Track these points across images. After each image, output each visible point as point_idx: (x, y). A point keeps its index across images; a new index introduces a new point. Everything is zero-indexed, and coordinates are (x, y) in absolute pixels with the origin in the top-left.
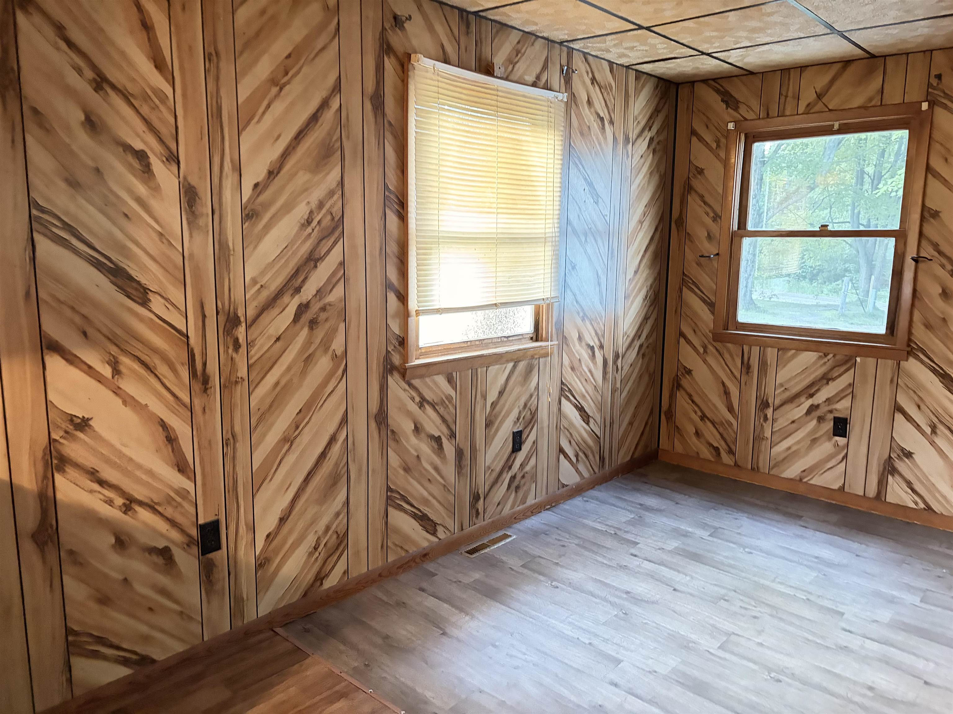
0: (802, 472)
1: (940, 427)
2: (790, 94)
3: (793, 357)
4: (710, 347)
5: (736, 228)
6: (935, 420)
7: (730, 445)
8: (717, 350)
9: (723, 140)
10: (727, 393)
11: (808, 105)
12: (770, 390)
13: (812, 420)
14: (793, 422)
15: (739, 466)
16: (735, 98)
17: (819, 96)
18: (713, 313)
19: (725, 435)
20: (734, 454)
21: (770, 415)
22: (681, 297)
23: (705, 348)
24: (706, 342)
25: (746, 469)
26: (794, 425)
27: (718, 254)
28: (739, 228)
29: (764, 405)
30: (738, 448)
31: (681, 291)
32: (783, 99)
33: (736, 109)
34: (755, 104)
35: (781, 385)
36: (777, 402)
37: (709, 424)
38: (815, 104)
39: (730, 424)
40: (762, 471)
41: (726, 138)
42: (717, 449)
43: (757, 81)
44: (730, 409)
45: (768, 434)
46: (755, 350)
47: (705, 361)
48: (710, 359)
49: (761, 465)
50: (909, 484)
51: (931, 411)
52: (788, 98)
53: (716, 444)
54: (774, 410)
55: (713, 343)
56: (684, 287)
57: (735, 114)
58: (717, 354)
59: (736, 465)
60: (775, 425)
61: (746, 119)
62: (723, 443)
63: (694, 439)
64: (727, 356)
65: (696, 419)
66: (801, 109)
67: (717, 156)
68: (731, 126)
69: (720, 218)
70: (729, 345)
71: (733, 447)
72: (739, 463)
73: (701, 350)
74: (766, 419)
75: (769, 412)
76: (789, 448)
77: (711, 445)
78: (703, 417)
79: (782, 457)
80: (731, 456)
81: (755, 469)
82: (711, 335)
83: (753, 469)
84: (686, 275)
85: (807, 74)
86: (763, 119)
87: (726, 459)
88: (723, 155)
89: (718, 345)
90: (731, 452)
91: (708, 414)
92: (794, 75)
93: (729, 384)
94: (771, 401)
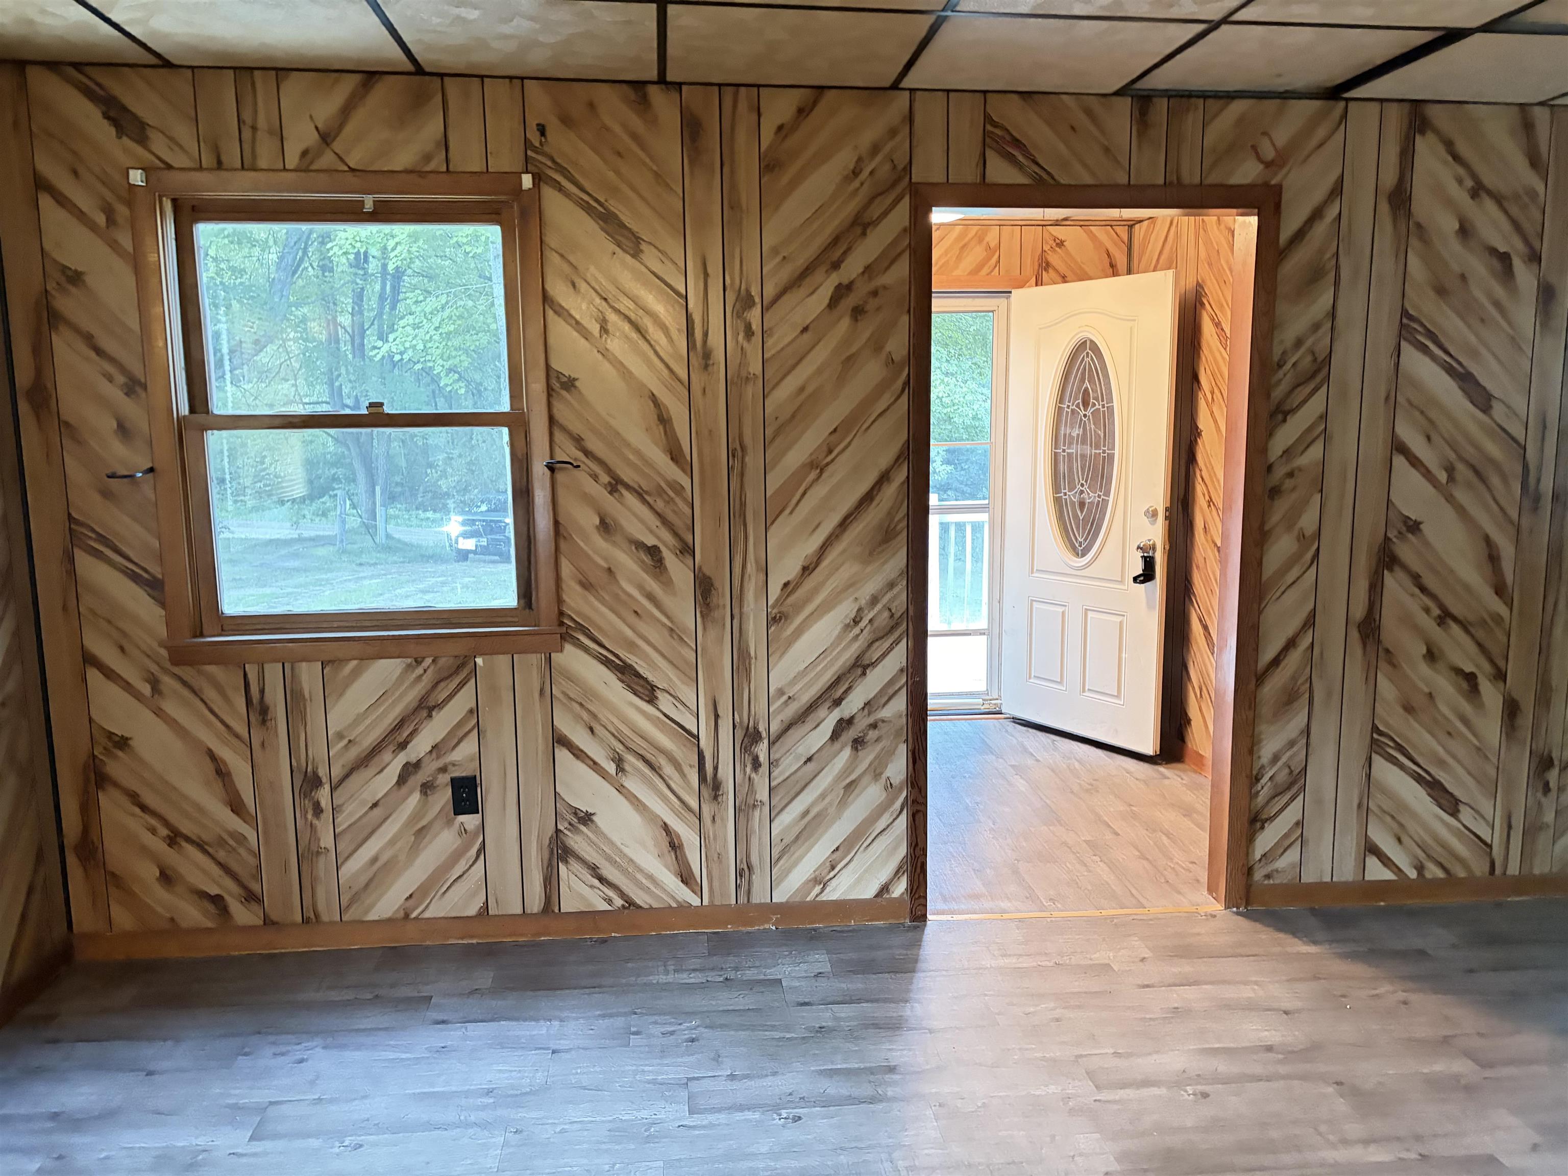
0: (407, 899)
1: (630, 758)
2: (262, 123)
3: (356, 674)
4: (167, 682)
5: (185, 410)
6: (619, 747)
7: (246, 883)
8: (185, 683)
9: (122, 211)
10: (222, 773)
11: (305, 153)
12: (318, 750)
13: (411, 792)
14: (375, 805)
15: (274, 923)
16: (134, 115)
17: (326, 138)
18: (163, 605)
19: (234, 866)
20: (260, 901)
21: (325, 802)
22: (72, 572)
23: (155, 684)
24: (154, 668)
25: (294, 925)
26: (375, 813)
27: (151, 470)
28: (192, 410)
29: (310, 782)
30: (267, 887)
31: (72, 560)
32: (247, 134)
33: (142, 139)
34: (184, 133)
35: (340, 736)
36: (336, 772)
37: (191, 851)
38: (319, 154)
39: (241, 839)
40: (325, 918)
41: (129, 203)
42: (217, 900)
43: (181, 84)
44: (236, 806)
45: (327, 841)
46: (273, 673)
47: (159, 713)
48: (170, 707)
49: (321, 906)
50: (594, 870)
51: (613, 735)
52: (259, 134)
53: (214, 890)
54: (332, 790)
55: (176, 670)
56: (76, 550)
57: (139, 150)
58: (186, 693)
59: (268, 922)
60: (338, 820)
61: (169, 167)
62: (231, 884)
63: (159, 890)
64: (211, 694)
65: (158, 845)
66: (292, 160)
67: (114, 245)
68: (137, 177)
69: (145, 387)
70: (212, 669)
71: (255, 887)
72: (274, 916)
73: (146, 689)
74: (318, 810)
75: (323, 795)
76: (375, 860)
77: (203, 895)
78: (175, 838)
79: (363, 879)
80: (255, 906)
81: (311, 920)
82: (164, 652)
83: (306, 921)
84: (77, 522)
85: (292, 87)
86: (209, 170)
87: (242, 914)
88: (126, 241)
89: (186, 672)
90: (251, 897)
91: (186, 827)
92: (263, 84)
93: (225, 753)
94: (322, 772)
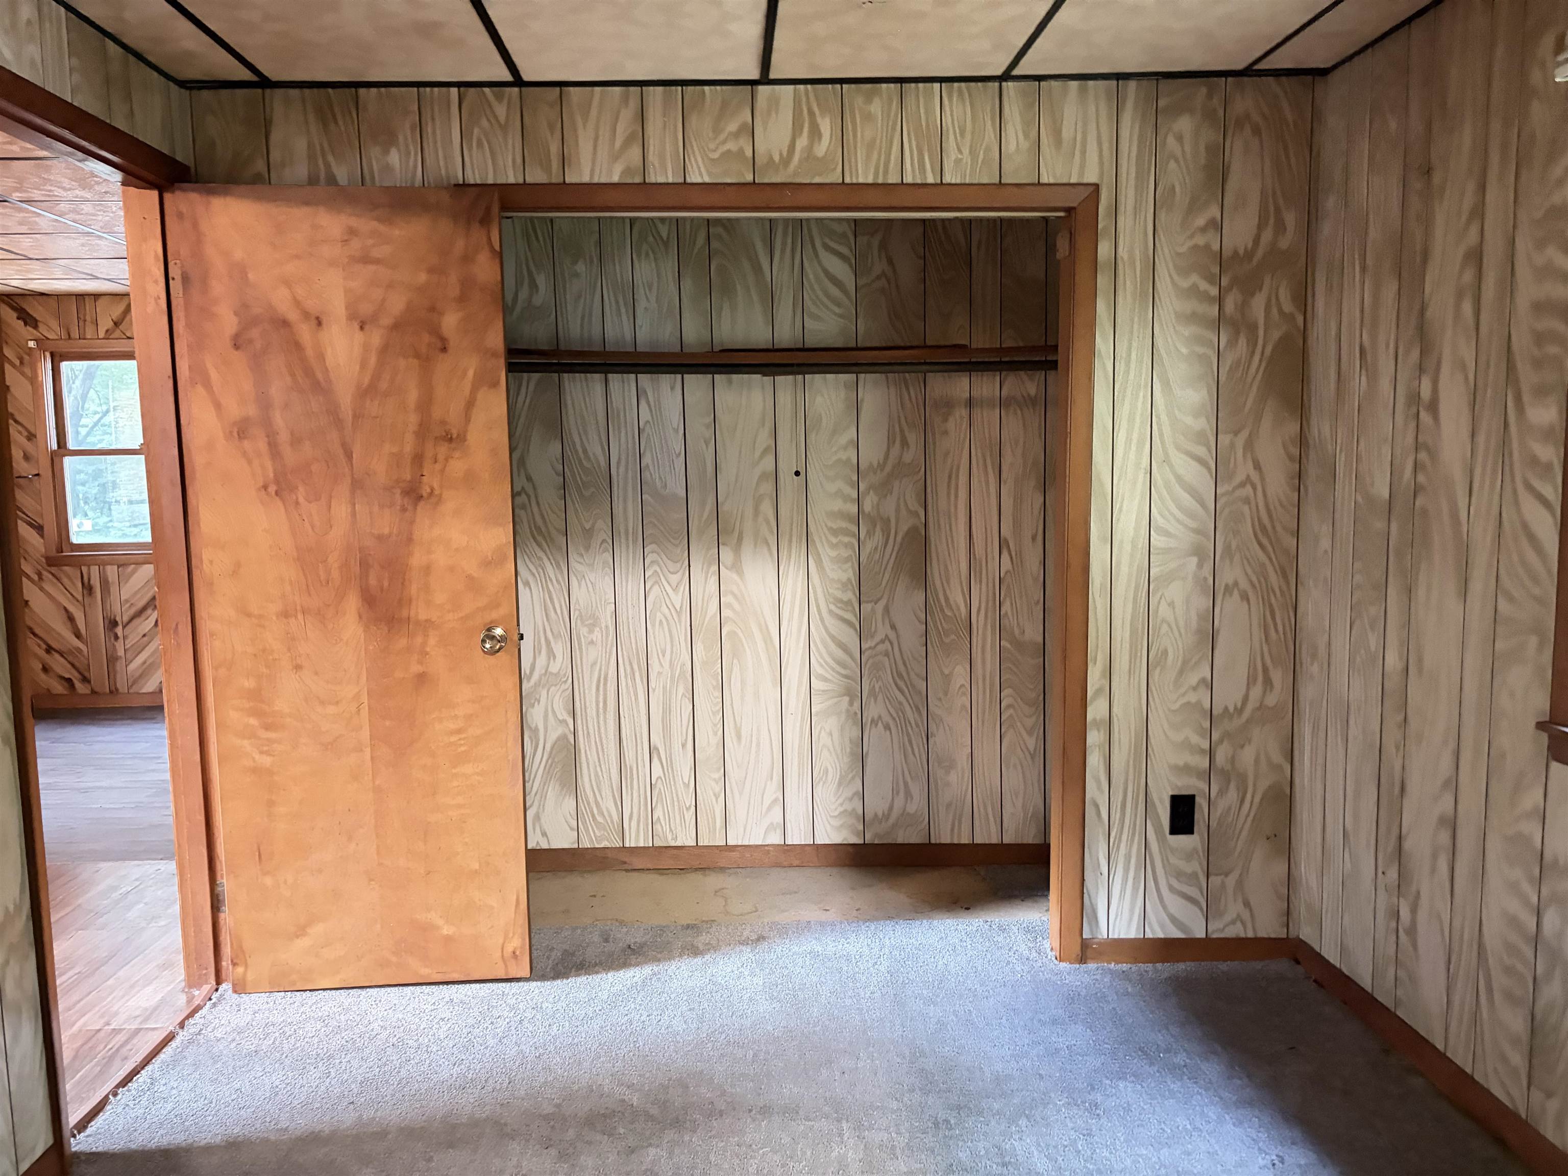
2: (88, 318)
3: (134, 572)
4: (45, 573)
5: (55, 446)
7: (82, 672)
8: (53, 575)
9: (26, 357)
10: (71, 618)
11: (107, 331)
12: (117, 609)
14: (144, 635)
15: (96, 693)
16: (31, 316)
17: (116, 324)
18: (42, 536)
19: (77, 664)
20: (89, 682)
21: (120, 633)
23: (40, 575)
24: (40, 568)
25: (105, 694)
26: (145, 639)
27: (38, 475)
28: (59, 446)
29: (112, 624)
30: (93, 675)
32: (81, 323)
33: (36, 327)
34: (54, 324)
35: (127, 601)
36: (126, 619)
37: (57, 656)
38: (114, 331)
39: (79, 650)
40: (121, 690)
41: (29, 355)
42: (69, 680)
43: (53, 302)
44: (78, 635)
45: (121, 652)
46: (95, 570)
47: (42, 589)
48: (47, 587)
49: (118, 685)
52: (87, 323)
53: (67, 676)
54: (124, 627)
55: (49, 568)
57: (35, 332)
58: (55, 581)
59: (94, 692)
60: (126, 642)
61: (48, 339)
62: (76, 674)
63: (43, 676)
64: (65, 581)
65: (41, 653)
66: (102, 335)
67: (23, 374)
68: (31, 344)
69: (35, 437)
70: (66, 568)
71: (86, 674)
72: (96, 689)
73: (36, 578)
74: (116, 637)
75: (119, 630)
76: (145, 662)
77: (62, 677)
78: (49, 650)
79: (137, 674)
80: (87, 685)
81: (114, 692)
82: (44, 560)
83: (111, 692)
85: (101, 302)
86: (65, 340)
87: (80, 687)
88: (27, 371)
89: (54, 570)
90: (85, 680)
91: (54, 644)
92: (89, 303)
93: (71, 609)
94: (118, 619)
